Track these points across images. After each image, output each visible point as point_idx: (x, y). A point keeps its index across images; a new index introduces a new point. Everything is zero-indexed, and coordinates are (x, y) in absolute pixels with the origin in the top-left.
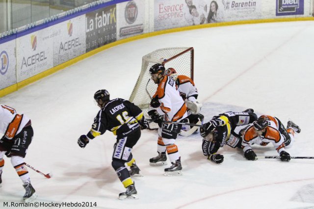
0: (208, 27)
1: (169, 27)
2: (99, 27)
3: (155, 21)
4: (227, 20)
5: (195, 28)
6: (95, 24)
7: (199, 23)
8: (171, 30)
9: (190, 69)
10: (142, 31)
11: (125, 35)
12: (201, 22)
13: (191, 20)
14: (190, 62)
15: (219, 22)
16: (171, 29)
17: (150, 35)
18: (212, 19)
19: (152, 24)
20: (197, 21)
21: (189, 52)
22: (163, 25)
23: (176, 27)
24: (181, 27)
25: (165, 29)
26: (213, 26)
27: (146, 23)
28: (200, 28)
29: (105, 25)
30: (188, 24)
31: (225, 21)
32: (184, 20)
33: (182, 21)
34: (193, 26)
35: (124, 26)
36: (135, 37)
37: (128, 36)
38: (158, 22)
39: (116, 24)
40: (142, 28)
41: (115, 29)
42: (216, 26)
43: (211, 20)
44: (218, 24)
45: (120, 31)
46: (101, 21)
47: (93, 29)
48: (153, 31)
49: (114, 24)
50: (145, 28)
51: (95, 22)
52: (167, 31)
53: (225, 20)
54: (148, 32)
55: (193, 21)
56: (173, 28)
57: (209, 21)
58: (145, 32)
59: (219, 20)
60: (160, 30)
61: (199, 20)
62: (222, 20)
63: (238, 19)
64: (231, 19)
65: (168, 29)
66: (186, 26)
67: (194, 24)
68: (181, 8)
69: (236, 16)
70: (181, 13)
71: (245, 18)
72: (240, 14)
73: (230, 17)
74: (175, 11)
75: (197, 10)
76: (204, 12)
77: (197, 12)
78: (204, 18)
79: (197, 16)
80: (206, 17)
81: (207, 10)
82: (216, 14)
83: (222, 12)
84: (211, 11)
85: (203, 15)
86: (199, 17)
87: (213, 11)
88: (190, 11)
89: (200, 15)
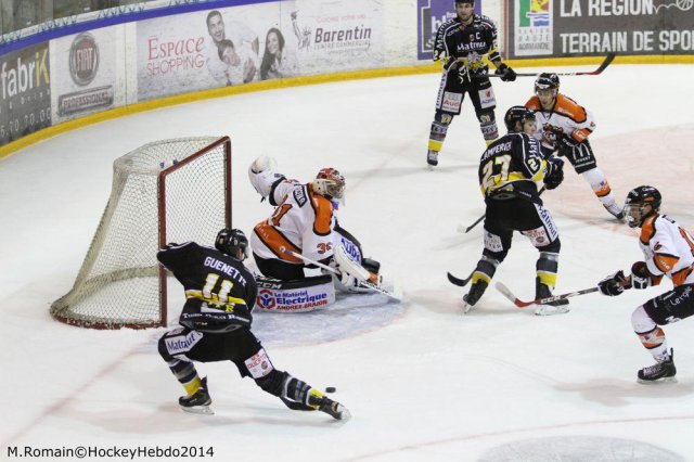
0: (263, 88)
1: (173, 92)
2: (11, 94)
3: (140, 77)
4: (305, 71)
5: (233, 92)
7: (241, 81)
8: (176, 98)
9: (223, 187)
10: (110, 101)
11: (71, 112)
12: (245, 77)
13: (223, 75)
14: (222, 170)
15: (287, 77)
16: (176, 95)
17: (128, 110)
18: (272, 71)
19: (133, 87)
20: (238, 75)
21: (221, 149)
22: (159, 88)
23: (188, 92)
24: (200, 90)
25: (164, 96)
26: (275, 86)
27: (117, 83)
28: (246, 91)
29: (23, 89)
30: (216, 83)
31: (299, 74)
32: (205, 73)
33: (203, 77)
34: (226, 88)
35: (69, 91)
36: (94, 117)
37: (77, 115)
38: (146, 79)
39: (48, 86)
40: (109, 95)
41: (47, 99)
42: (281, 86)
43: (269, 74)
44: (284, 81)
45: (60, 103)
46: (14, 80)
48: (135, 100)
49: (46, 86)
50: (117, 95)
52: (166, 99)
53: (301, 71)
54: (123, 102)
55: (227, 75)
56: (182, 93)
57: (264, 76)
58: (115, 103)
59: (286, 72)
60: (151, 98)
61: (241, 73)
62: (295, 71)
63: (332, 69)
64: (315, 70)
65: (171, 95)
66: (211, 87)
67: (229, 84)
68: (200, 47)
69: (327, 61)
70: (200, 59)
71: (347, 66)
72: (336, 58)
73: (313, 66)
74: (186, 54)
75: (237, 52)
76: (252, 54)
77: (235, 55)
78: (253, 69)
79: (237, 63)
80: (258, 65)
81: (258, 49)
82: (279, 59)
83: (294, 53)
84: (267, 51)
85: (250, 61)
86: (242, 66)
87: (273, 52)
88: (220, 53)
89: (243, 62)
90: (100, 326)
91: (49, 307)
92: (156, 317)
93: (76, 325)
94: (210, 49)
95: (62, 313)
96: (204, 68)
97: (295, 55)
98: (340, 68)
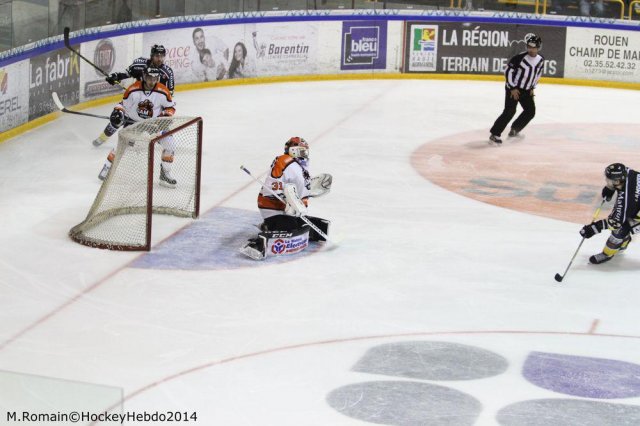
0: (230, 84)
2: (52, 80)
4: (260, 74)
5: (209, 86)
6: (44, 76)
7: (215, 78)
11: (93, 95)
12: (218, 76)
13: (202, 73)
14: (196, 140)
15: (249, 77)
18: (237, 73)
20: (212, 74)
21: (195, 126)
24: (185, 84)
26: (239, 83)
28: (217, 85)
29: (60, 76)
30: (197, 79)
32: (190, 72)
33: (188, 75)
34: (204, 82)
35: (92, 79)
36: (109, 98)
37: (97, 97)
39: (79, 75)
41: (77, 85)
42: (243, 83)
44: (245, 80)
45: (86, 88)
46: (54, 70)
47: (41, 82)
49: (76, 75)
51: (44, 71)
55: (205, 74)
57: (231, 76)
59: (247, 74)
61: (215, 73)
62: (252, 73)
63: (279, 73)
64: (267, 74)
66: (193, 82)
67: (206, 80)
68: (187, 53)
69: (277, 68)
70: (186, 61)
71: (290, 72)
72: (283, 65)
73: (266, 70)
74: (177, 57)
75: (213, 57)
76: (224, 61)
77: (212, 60)
78: (224, 70)
79: (212, 66)
80: (227, 68)
81: (227, 56)
82: (243, 65)
83: (253, 61)
84: (234, 59)
85: (222, 64)
86: (216, 68)
87: (239, 59)
88: (201, 58)
89: (217, 65)
90: (103, 246)
91: (68, 230)
92: (143, 243)
93: (87, 245)
94: (194, 55)
95: (77, 236)
96: (189, 68)
97: (253, 62)
98: (285, 73)
